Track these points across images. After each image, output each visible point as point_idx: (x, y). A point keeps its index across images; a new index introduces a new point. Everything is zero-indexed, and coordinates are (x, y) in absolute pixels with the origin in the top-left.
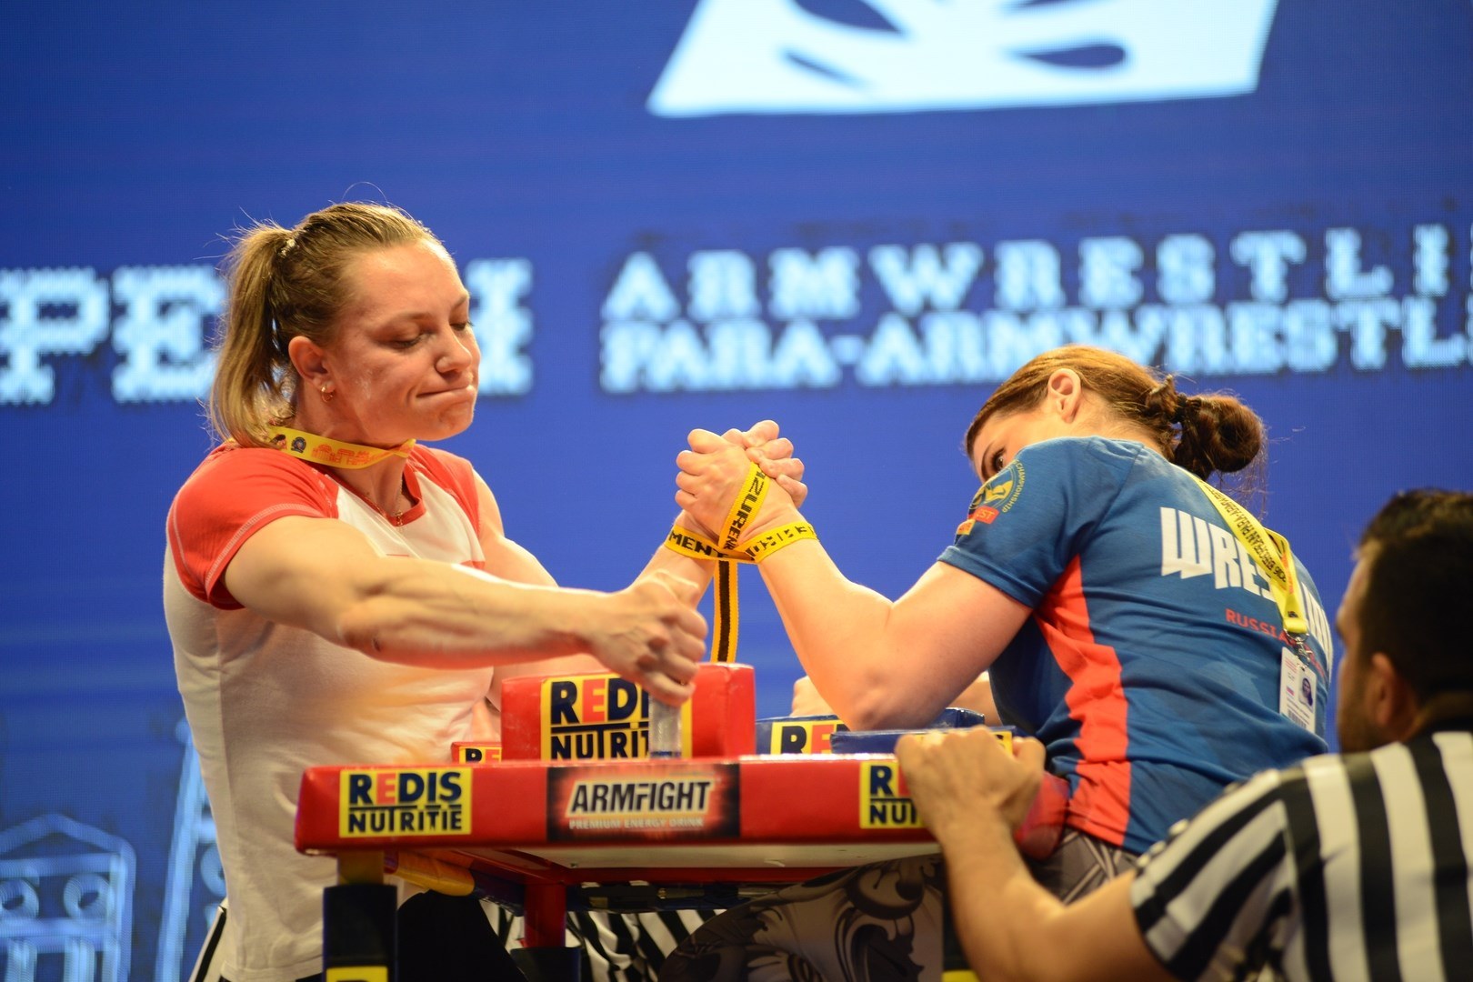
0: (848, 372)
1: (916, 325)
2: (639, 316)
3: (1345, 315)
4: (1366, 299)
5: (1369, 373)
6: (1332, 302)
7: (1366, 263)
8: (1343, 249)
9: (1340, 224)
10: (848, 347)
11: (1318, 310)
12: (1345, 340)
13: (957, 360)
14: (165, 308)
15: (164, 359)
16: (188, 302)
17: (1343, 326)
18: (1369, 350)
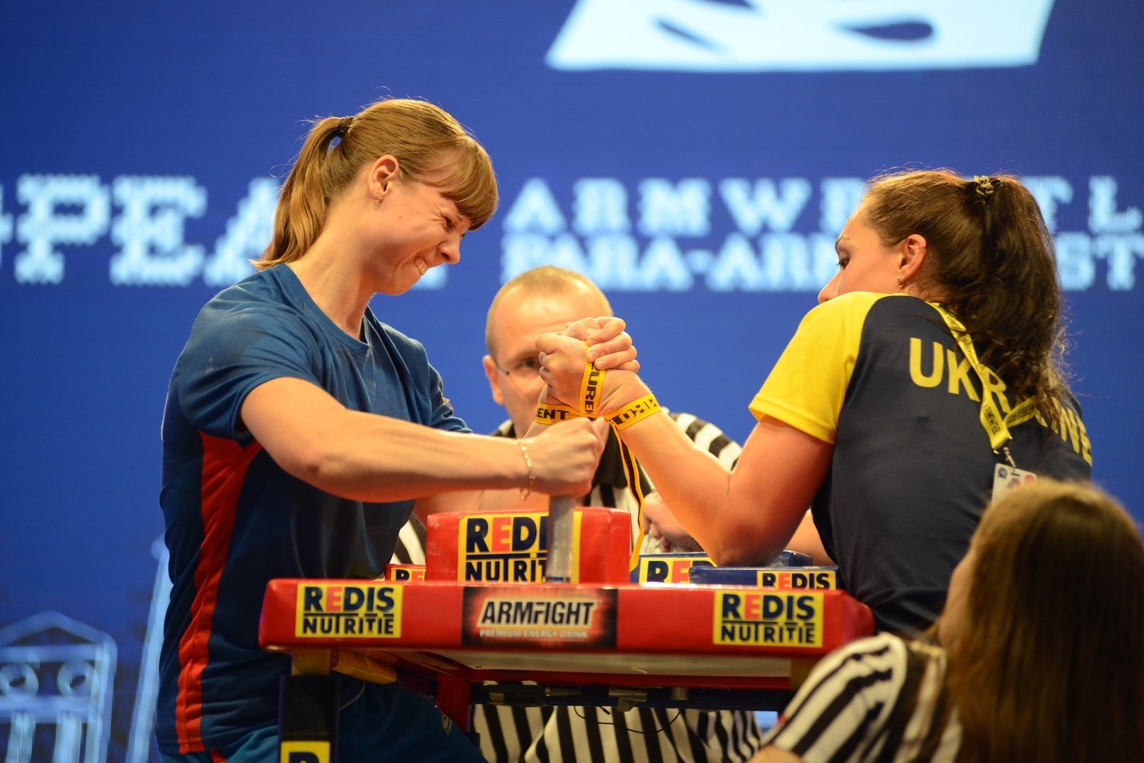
0: (700, 280)
1: (756, 244)
2: (534, 229)
3: (1102, 246)
4: (1121, 234)
5: (1121, 294)
6: (1092, 236)
7: (1122, 204)
8: (1103, 192)
9: (1102, 172)
10: (700, 259)
11: (1081, 241)
12: (1102, 266)
13: (788, 273)
14: (154, 210)
15: (153, 250)
16: (173, 206)
17: (1101, 254)
18: (1121, 275)
